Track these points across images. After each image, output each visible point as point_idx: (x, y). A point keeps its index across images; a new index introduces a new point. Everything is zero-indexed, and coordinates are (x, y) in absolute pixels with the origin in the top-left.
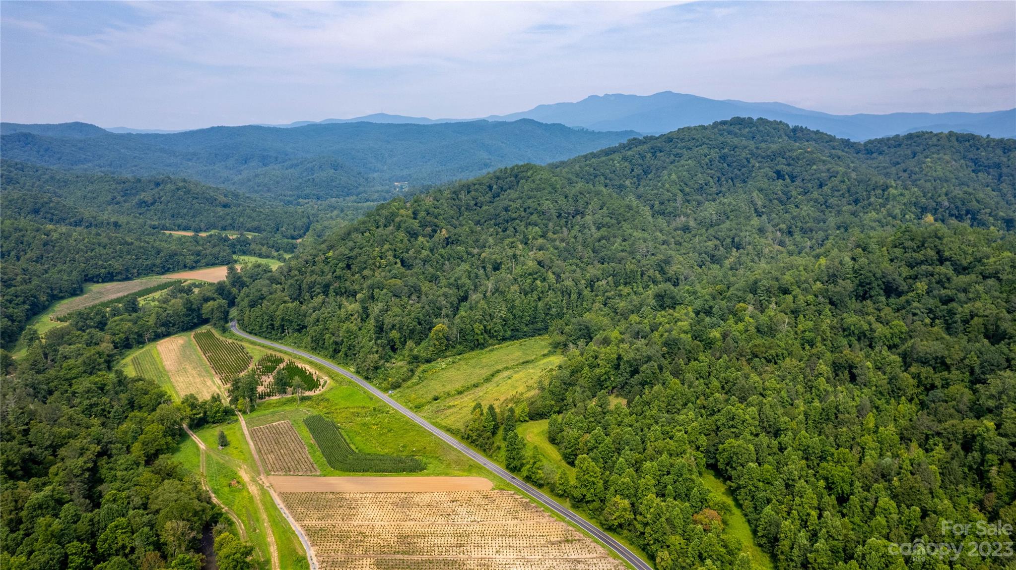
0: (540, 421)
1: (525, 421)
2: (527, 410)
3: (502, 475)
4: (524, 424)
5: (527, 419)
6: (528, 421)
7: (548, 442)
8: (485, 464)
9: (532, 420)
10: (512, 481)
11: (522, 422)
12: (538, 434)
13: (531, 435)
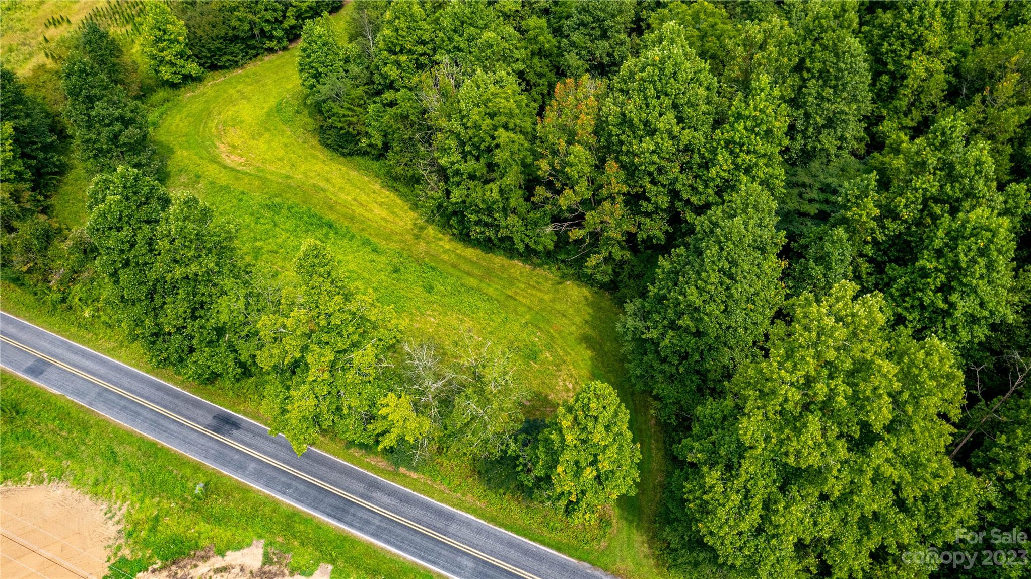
0: (252, 68)
1: (187, 78)
2: (178, 27)
3: (156, 423)
4: (187, 95)
5: (193, 68)
6: (198, 79)
7: (322, 154)
8: (38, 369)
9: (214, 68)
10: (223, 455)
11: (174, 86)
12: (265, 126)
13: (234, 136)
